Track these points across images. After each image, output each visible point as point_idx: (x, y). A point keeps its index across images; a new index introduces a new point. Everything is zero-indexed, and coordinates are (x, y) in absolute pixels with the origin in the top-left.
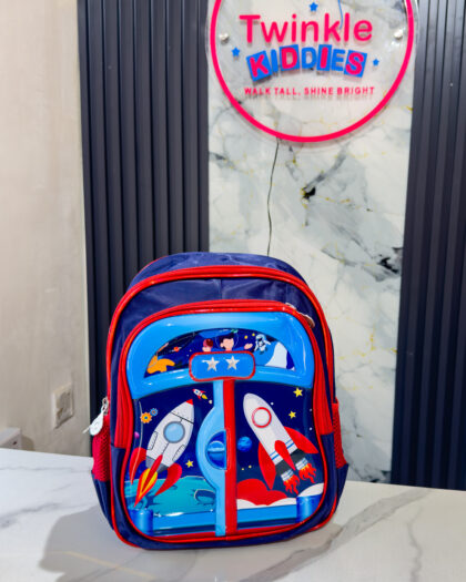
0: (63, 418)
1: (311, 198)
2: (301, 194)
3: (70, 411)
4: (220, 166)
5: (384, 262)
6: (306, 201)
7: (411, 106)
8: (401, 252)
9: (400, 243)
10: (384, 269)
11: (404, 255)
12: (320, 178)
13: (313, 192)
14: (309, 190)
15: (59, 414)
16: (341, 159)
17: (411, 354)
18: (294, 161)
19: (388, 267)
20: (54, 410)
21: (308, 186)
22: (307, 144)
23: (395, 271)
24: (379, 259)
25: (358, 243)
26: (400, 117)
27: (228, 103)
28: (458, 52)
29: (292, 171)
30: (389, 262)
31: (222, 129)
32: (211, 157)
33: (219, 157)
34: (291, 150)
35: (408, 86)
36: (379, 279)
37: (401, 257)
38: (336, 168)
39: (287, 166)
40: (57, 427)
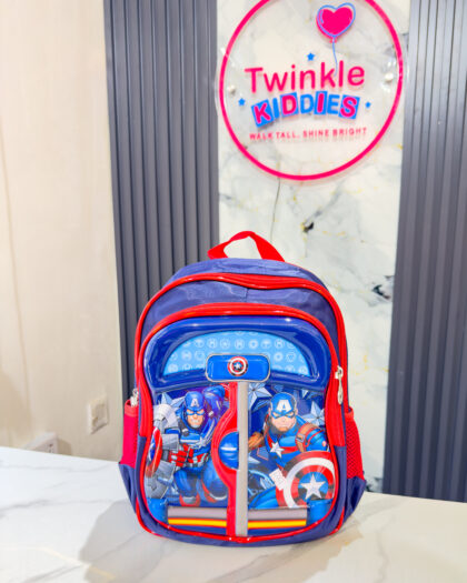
0: (98, 425)
1: (310, 232)
2: (301, 228)
3: (105, 419)
4: (229, 206)
5: (377, 289)
6: (305, 235)
7: (401, 144)
8: (392, 280)
9: (392, 272)
10: (377, 295)
11: (395, 282)
12: (318, 213)
13: (311, 227)
14: (308, 225)
15: (95, 422)
16: (337, 195)
17: (401, 373)
18: (295, 199)
19: (381, 294)
20: (90, 418)
21: (307, 221)
22: (306, 182)
23: (387, 297)
24: (372, 287)
25: (353, 272)
26: (391, 155)
27: (236, 148)
28: (445, 92)
29: (293, 208)
30: (381, 289)
31: (231, 172)
32: (221, 198)
33: (228, 198)
34: (291, 188)
35: (398, 126)
36: (372, 305)
37: (392, 284)
38: (332, 203)
39: (288, 203)
40: (93, 433)
